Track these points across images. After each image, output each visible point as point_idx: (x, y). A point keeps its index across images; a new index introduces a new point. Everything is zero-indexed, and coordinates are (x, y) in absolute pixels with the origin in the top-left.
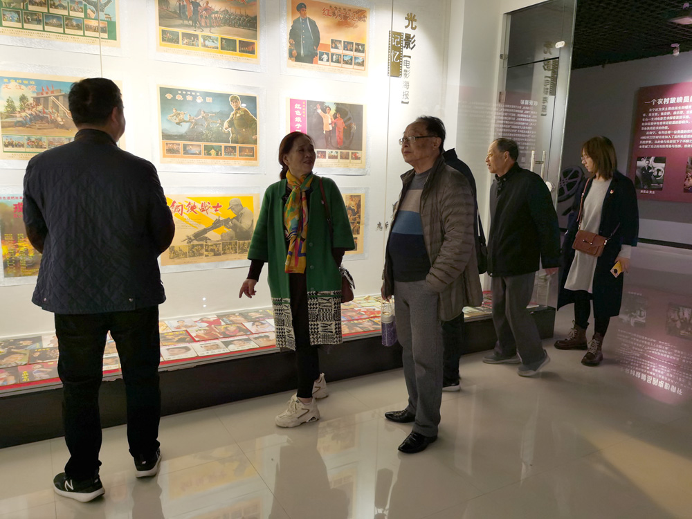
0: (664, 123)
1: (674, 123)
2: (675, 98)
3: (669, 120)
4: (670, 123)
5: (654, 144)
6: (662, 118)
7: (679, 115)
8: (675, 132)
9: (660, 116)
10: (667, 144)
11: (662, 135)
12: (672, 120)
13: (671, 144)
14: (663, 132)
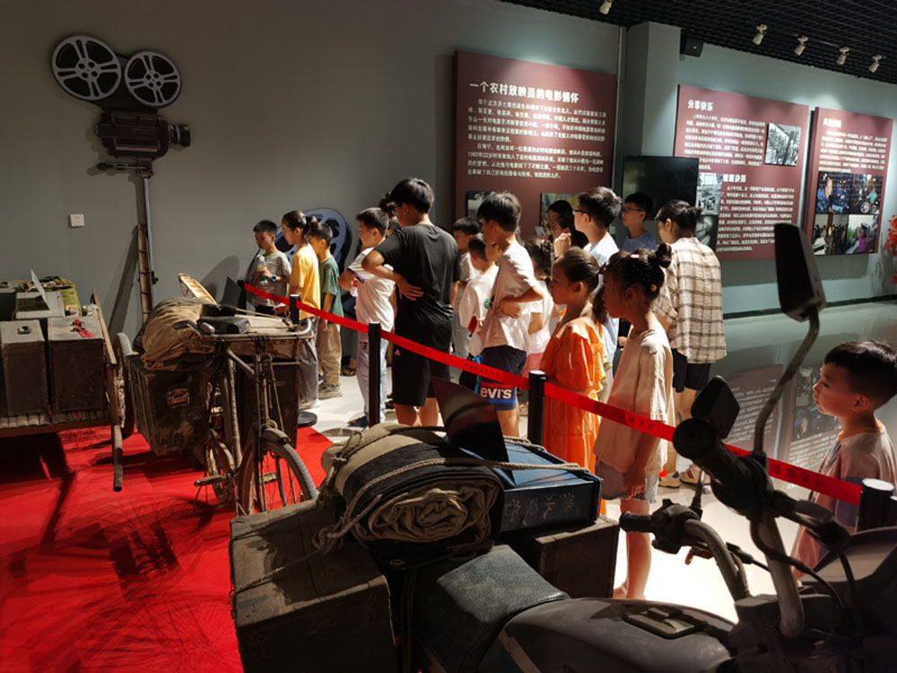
0: (504, 130)
1: (517, 132)
2: (515, 87)
3: (511, 127)
4: (512, 131)
5: (491, 168)
6: (499, 121)
7: (524, 119)
8: (520, 149)
9: (497, 116)
10: (510, 169)
11: (502, 152)
12: (514, 127)
13: (518, 170)
14: (503, 147)
